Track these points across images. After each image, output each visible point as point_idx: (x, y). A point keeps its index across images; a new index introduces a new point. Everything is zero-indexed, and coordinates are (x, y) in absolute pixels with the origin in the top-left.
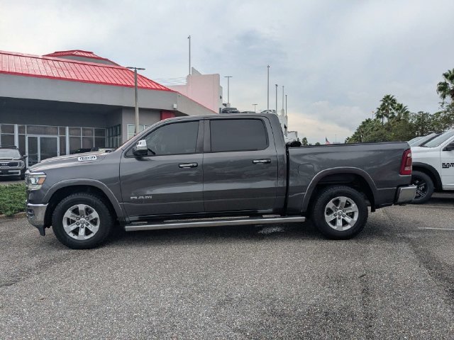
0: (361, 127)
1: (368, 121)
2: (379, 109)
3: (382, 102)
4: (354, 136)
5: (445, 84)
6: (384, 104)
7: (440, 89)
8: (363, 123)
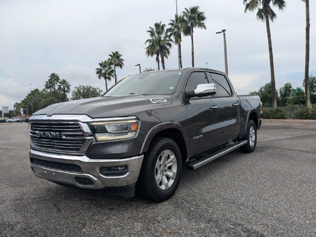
0: (29, 95)
1: (37, 90)
2: (47, 82)
3: (50, 78)
4: (23, 102)
5: (101, 70)
6: (51, 79)
7: (98, 73)
8: (32, 92)
